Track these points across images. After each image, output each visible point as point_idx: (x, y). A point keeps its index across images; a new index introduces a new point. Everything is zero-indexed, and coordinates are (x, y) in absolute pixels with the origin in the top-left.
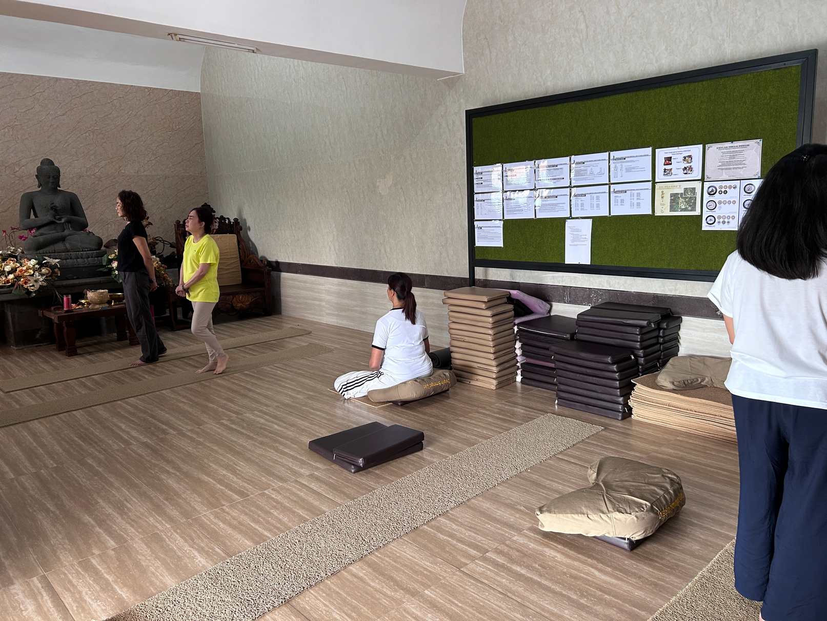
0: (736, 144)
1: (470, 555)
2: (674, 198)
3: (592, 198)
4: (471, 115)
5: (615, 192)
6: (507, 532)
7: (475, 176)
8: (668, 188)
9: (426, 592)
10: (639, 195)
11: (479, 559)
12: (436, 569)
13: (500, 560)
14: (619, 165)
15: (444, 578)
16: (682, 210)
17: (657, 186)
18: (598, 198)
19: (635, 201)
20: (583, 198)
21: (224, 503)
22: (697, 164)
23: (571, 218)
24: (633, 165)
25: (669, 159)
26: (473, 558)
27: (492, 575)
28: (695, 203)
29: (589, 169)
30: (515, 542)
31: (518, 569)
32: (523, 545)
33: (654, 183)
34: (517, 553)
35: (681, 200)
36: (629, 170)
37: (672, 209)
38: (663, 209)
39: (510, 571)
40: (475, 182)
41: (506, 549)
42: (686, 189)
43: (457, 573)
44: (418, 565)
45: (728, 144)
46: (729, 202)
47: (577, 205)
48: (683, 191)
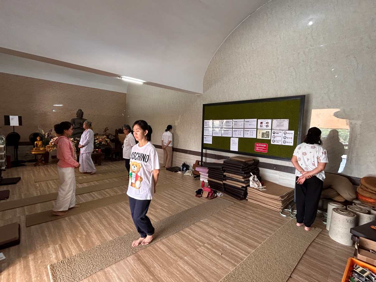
0: (281, 120)
1: (200, 245)
2: (263, 134)
3: (239, 132)
4: (204, 105)
5: (245, 131)
6: (211, 237)
7: (205, 123)
8: (261, 131)
9: (185, 258)
10: (252, 132)
11: (202, 246)
12: (188, 249)
13: (209, 247)
14: (247, 123)
15: (191, 253)
16: (265, 138)
17: (258, 130)
19: (251, 134)
20: (236, 132)
21: (122, 221)
22: (270, 125)
23: (232, 137)
24: (251, 123)
25: (262, 123)
26: (200, 246)
27: (206, 252)
28: (269, 136)
29: (238, 123)
30: (214, 240)
31: (215, 250)
32: (216, 242)
33: (257, 129)
34: (214, 245)
35: (265, 134)
36: (250, 125)
37: (262, 137)
38: (260, 137)
39: (212, 251)
40: (205, 124)
41: (211, 243)
42: (266, 132)
43: (196, 251)
44: (183, 247)
45: (279, 120)
46: (279, 136)
47: (234, 134)
48: (265, 132)
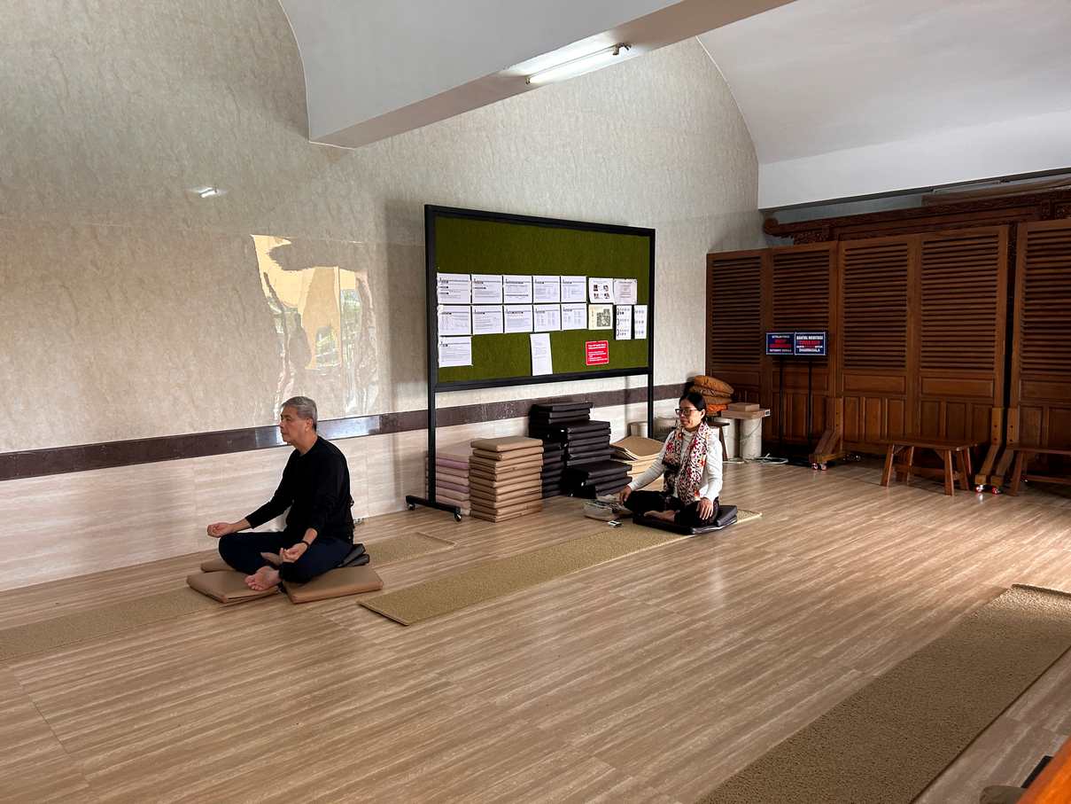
0: (627, 280)
2: (599, 316)
3: (548, 315)
5: (565, 310)
7: (439, 284)
8: (596, 308)
10: (579, 313)
14: (568, 288)
16: (605, 325)
17: (590, 306)
18: (553, 314)
19: (577, 318)
20: (543, 314)
22: (610, 292)
23: (533, 333)
24: (576, 288)
25: (596, 286)
28: (610, 320)
33: (588, 304)
35: (602, 318)
36: (573, 292)
37: (598, 325)
38: (593, 326)
40: (439, 291)
42: (604, 310)
45: (623, 280)
47: (539, 320)
48: (602, 311)
